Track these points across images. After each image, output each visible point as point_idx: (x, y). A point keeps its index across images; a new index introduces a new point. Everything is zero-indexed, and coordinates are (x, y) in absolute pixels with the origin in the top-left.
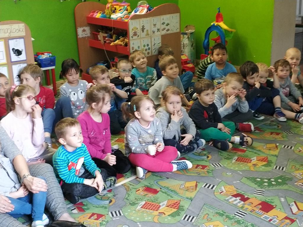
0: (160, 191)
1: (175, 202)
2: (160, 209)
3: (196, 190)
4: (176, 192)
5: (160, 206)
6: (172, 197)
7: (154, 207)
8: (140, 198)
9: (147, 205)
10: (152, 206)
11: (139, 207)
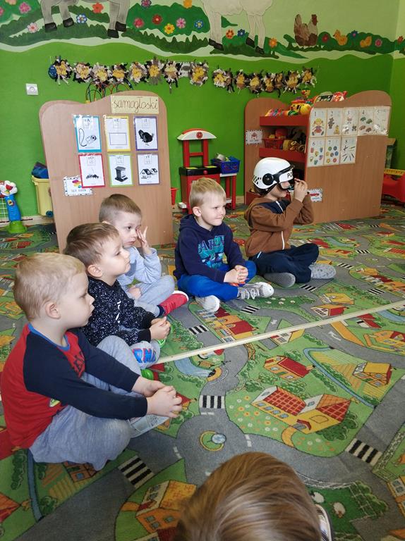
0: (312, 371)
1: (337, 402)
2: (302, 412)
3: (387, 383)
4: (344, 381)
5: (304, 405)
6: (334, 390)
7: (291, 403)
8: (269, 379)
9: (278, 397)
10: (286, 401)
11: (261, 398)
